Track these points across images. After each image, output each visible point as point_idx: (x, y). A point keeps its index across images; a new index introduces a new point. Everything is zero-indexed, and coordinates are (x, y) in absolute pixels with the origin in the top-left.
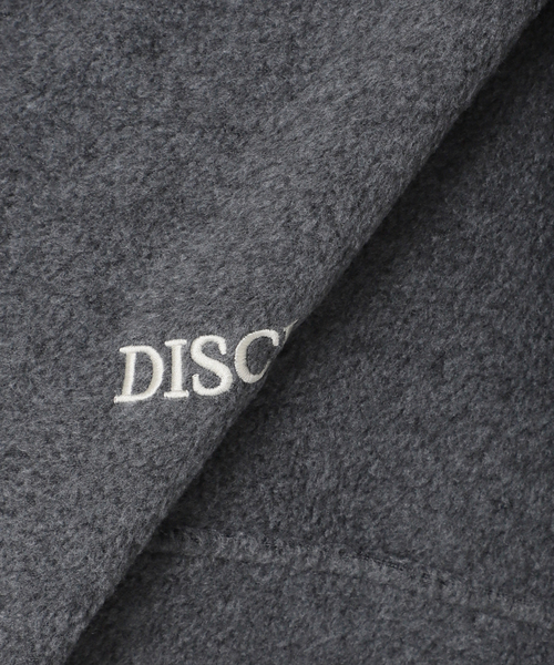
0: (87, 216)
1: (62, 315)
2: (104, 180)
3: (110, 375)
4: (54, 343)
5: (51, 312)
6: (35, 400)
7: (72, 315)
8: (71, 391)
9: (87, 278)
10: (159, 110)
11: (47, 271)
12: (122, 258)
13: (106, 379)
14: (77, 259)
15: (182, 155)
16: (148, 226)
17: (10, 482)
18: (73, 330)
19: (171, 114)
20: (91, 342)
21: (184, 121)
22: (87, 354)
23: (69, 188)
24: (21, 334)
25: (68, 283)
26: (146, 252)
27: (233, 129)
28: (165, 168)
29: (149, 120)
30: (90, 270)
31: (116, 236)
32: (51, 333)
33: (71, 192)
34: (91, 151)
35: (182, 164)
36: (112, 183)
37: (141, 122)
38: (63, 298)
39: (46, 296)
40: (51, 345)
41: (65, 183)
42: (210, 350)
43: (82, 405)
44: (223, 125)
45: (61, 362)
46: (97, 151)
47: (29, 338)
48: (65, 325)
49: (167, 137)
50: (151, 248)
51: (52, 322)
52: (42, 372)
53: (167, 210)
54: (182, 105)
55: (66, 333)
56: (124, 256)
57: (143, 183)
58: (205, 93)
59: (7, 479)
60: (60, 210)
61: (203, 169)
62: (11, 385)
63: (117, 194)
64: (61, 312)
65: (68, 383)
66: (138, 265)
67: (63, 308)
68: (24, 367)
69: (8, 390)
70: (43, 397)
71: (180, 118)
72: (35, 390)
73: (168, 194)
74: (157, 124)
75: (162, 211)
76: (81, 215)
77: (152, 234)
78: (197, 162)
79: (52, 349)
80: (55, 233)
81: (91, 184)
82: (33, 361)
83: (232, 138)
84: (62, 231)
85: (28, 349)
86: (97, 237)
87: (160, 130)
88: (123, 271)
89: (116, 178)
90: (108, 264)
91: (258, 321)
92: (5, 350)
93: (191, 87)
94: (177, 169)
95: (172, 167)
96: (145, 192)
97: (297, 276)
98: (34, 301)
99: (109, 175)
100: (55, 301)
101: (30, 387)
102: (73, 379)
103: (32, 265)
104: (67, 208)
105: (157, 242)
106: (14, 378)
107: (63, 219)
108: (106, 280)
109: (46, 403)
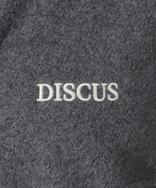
0: (17, 45)
1: (15, 75)
2: (21, 34)
3: (35, 93)
4: (14, 84)
5: (12, 75)
6: (12, 101)
7: (18, 75)
8: (22, 97)
9: (21, 63)
10: (33, 11)
11: (9, 63)
12: (30, 56)
13: (33, 94)
14: (17, 58)
15: (42, 24)
16: (36, 46)
17: (11, 127)
18: (19, 79)
19: (37, 12)
20: (25, 82)
21: (41, 14)
22: (25, 86)
23: (11, 37)
24: (4, 83)
25: (15, 65)
26: (36, 54)
27: (56, 16)
28: (37, 28)
29: (31, 15)
30: (21, 61)
31: (27, 50)
32: (13, 81)
33: (12, 38)
34: (16, 26)
35: (42, 27)
36: (23, 34)
37: (28, 15)
38: (15, 70)
39: (10, 70)
40: (14, 85)
41: (9, 36)
42: (69, 88)
43: (27, 102)
44: (53, 15)
45: (18, 89)
46: (17, 25)
47: (7, 83)
48: (17, 78)
49: (36, 19)
50: (38, 53)
51: (13, 78)
52: (12, 93)
53: (40, 41)
54: (40, 9)
55: (18, 80)
56: (30, 55)
57: (32, 33)
58: (46, 5)
59: (10, 127)
60: (9, 44)
61: (49, 28)
62: (4, 98)
63: (25, 37)
64: (15, 74)
65: (21, 95)
66: (35, 58)
67: (15, 73)
68: (7, 92)
69: (4, 100)
70: (14, 100)
71: (40, 13)
72: (11, 98)
73: (40, 36)
74: (33, 15)
75: (39, 41)
76: (16, 45)
77: (37, 48)
78: (47, 26)
79: (14, 86)
80: (9, 52)
81: (17, 35)
82: (9, 90)
83: (56, 19)
84: (11, 51)
85: (7, 87)
86: (21, 51)
87: (34, 17)
88: (30, 60)
89: (24, 33)
90: (26, 58)
91: (83, 80)
92: (1, 88)
93: (41, 3)
94: (41, 28)
95: (39, 28)
96: (33, 36)
97: (92, 67)
98: (6, 72)
99: (22, 32)
100: (13, 71)
101: (10, 98)
102: (22, 94)
103: (4, 62)
104: (11, 43)
105: (39, 51)
106: (5, 96)
107: (11, 47)
108: (26, 63)
109: (15, 102)
